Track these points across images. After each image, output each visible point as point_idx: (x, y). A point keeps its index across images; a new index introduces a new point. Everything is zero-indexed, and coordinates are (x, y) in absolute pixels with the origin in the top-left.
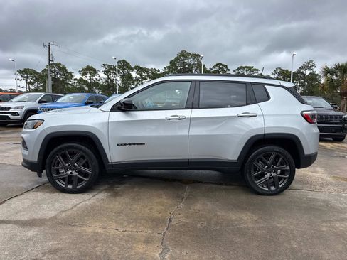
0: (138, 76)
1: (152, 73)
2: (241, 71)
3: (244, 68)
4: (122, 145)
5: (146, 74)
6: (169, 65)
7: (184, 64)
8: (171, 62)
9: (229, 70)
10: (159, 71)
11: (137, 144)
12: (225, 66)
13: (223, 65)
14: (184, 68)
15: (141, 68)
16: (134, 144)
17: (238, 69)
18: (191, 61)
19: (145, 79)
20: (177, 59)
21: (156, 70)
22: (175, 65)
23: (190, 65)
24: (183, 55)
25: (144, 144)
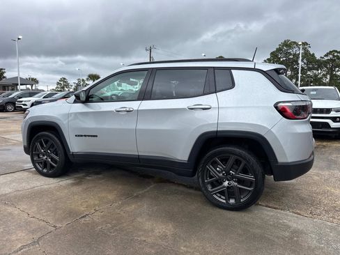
4: (79, 136)
6: (269, 57)
7: (287, 54)
8: (272, 53)
11: (91, 136)
13: (338, 52)
14: (288, 59)
16: (88, 136)
18: (296, 51)
20: (279, 50)
22: (277, 56)
23: (294, 55)
24: (286, 45)
25: (96, 136)
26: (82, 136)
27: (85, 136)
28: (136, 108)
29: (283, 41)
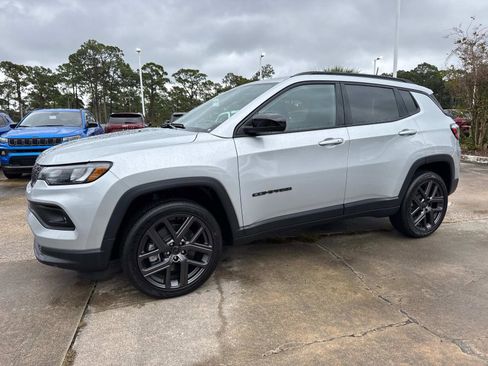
0: (10, 79)
1: (37, 74)
2: (183, 76)
3: (187, 71)
4: (259, 194)
5: (25, 76)
6: (67, 62)
7: (95, 61)
8: (71, 57)
9: (166, 74)
10: (50, 71)
11: (281, 190)
12: (161, 67)
13: (156, 66)
14: (96, 68)
15: (15, 66)
16: (276, 191)
17: (179, 73)
18: (106, 57)
19: (25, 85)
20: (82, 53)
21: (44, 69)
22: (80, 61)
23: (104, 63)
24: (92, 48)
25: (290, 189)
26: (264, 193)
27: (271, 192)
28: (346, 139)
29: (86, 41)
